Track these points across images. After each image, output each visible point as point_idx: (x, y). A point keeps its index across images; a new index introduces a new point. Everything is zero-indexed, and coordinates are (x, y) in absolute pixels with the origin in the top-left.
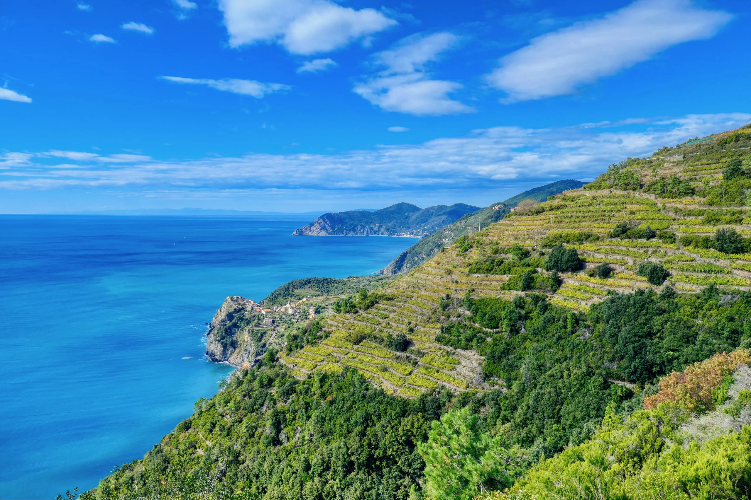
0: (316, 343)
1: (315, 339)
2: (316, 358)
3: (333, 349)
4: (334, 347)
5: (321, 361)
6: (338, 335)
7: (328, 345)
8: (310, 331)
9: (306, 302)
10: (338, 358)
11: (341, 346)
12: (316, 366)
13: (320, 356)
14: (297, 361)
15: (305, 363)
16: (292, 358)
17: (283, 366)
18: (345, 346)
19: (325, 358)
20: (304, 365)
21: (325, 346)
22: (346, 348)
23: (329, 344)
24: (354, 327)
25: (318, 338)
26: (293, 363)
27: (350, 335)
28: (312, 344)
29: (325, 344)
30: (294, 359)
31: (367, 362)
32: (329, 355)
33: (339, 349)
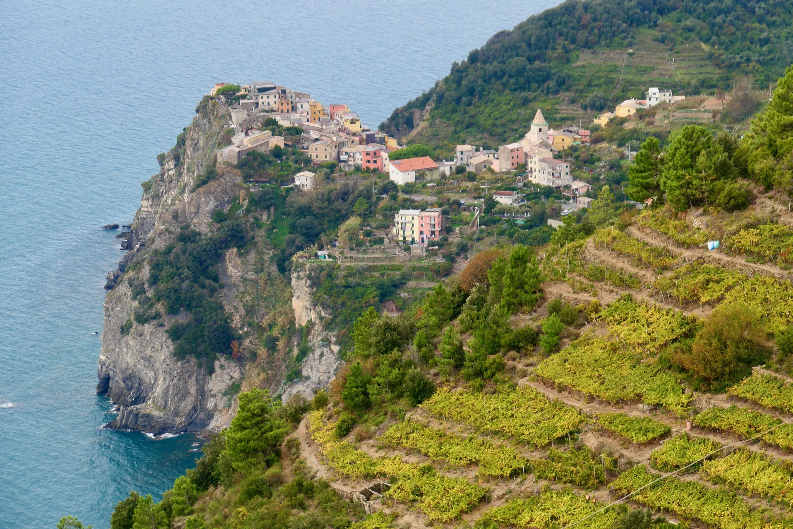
0: (501, 367)
1: (495, 348)
2: (488, 454)
3: (587, 409)
4: (591, 398)
5: (515, 473)
6: (623, 329)
7: (561, 389)
8: (479, 303)
9: (629, 126)
10: (607, 461)
11: (629, 392)
12: (485, 499)
13: (509, 447)
14: (389, 469)
15: (423, 482)
16: (364, 448)
17: (310, 491)
18: (652, 398)
19: (536, 456)
20: (418, 493)
21: (542, 390)
22: (657, 407)
23: (566, 380)
24: (717, 290)
25: (515, 346)
26: (368, 477)
27: (689, 335)
28: (479, 374)
29: (548, 383)
30: (374, 454)
31: (755, 494)
32: (561, 440)
33: (613, 411)
